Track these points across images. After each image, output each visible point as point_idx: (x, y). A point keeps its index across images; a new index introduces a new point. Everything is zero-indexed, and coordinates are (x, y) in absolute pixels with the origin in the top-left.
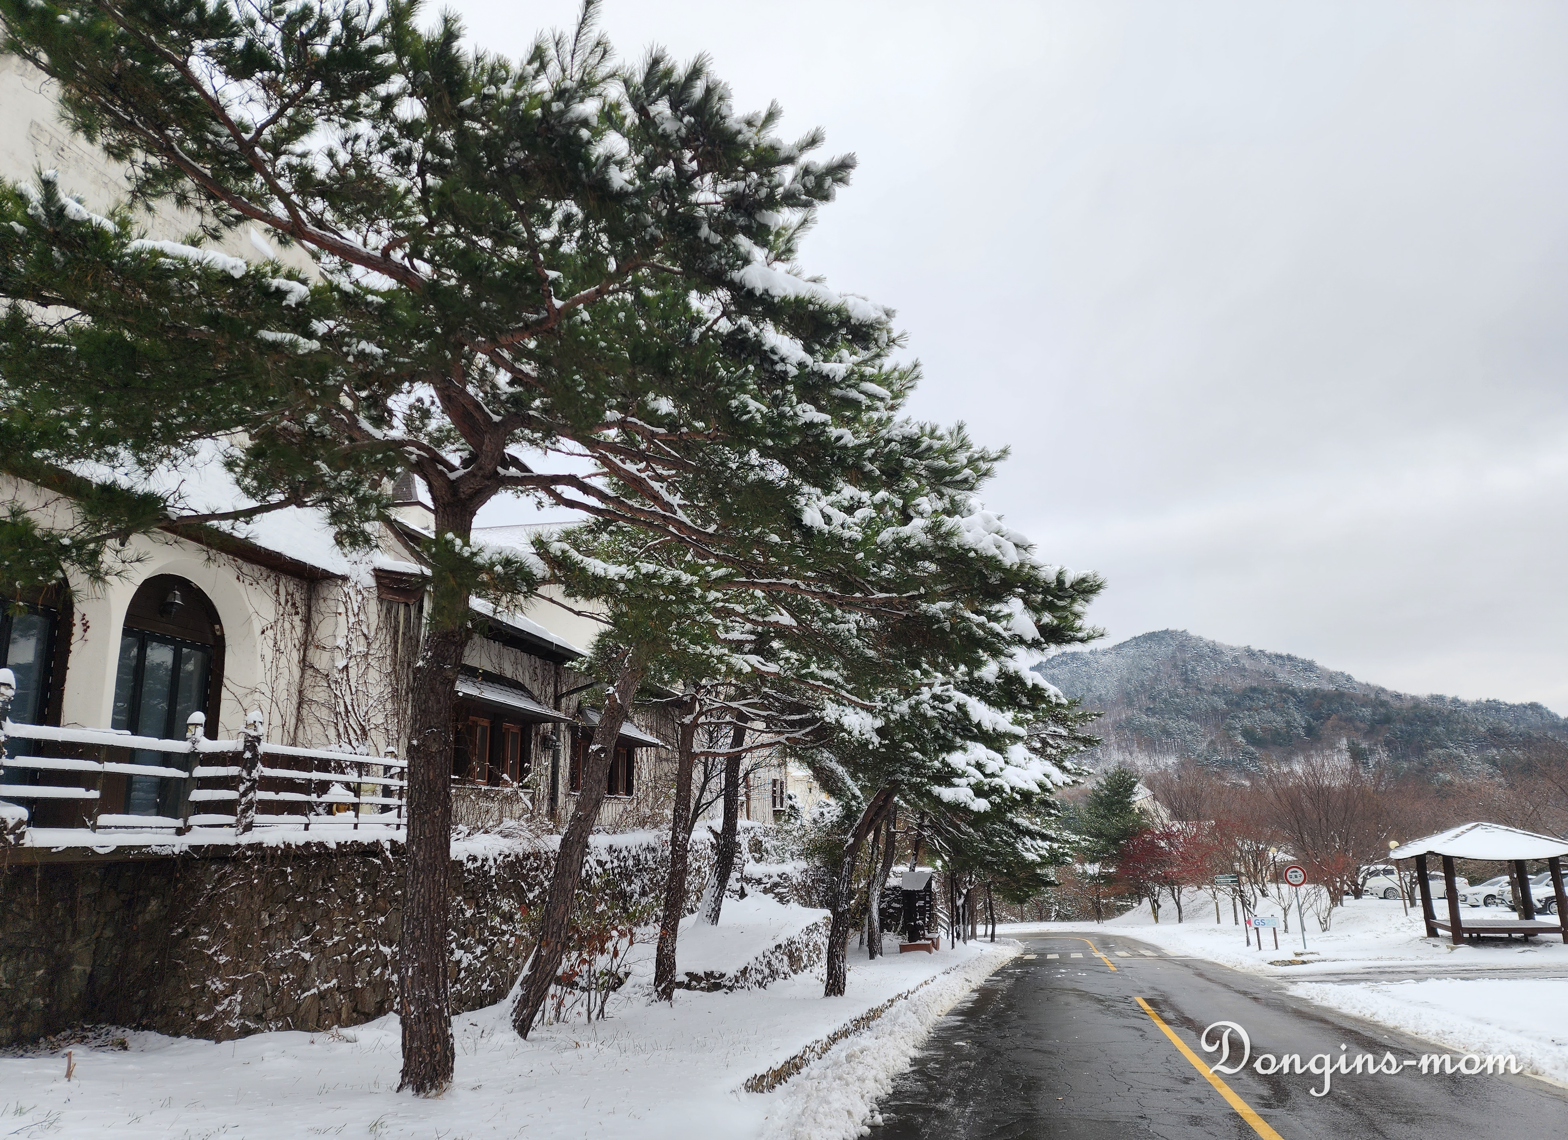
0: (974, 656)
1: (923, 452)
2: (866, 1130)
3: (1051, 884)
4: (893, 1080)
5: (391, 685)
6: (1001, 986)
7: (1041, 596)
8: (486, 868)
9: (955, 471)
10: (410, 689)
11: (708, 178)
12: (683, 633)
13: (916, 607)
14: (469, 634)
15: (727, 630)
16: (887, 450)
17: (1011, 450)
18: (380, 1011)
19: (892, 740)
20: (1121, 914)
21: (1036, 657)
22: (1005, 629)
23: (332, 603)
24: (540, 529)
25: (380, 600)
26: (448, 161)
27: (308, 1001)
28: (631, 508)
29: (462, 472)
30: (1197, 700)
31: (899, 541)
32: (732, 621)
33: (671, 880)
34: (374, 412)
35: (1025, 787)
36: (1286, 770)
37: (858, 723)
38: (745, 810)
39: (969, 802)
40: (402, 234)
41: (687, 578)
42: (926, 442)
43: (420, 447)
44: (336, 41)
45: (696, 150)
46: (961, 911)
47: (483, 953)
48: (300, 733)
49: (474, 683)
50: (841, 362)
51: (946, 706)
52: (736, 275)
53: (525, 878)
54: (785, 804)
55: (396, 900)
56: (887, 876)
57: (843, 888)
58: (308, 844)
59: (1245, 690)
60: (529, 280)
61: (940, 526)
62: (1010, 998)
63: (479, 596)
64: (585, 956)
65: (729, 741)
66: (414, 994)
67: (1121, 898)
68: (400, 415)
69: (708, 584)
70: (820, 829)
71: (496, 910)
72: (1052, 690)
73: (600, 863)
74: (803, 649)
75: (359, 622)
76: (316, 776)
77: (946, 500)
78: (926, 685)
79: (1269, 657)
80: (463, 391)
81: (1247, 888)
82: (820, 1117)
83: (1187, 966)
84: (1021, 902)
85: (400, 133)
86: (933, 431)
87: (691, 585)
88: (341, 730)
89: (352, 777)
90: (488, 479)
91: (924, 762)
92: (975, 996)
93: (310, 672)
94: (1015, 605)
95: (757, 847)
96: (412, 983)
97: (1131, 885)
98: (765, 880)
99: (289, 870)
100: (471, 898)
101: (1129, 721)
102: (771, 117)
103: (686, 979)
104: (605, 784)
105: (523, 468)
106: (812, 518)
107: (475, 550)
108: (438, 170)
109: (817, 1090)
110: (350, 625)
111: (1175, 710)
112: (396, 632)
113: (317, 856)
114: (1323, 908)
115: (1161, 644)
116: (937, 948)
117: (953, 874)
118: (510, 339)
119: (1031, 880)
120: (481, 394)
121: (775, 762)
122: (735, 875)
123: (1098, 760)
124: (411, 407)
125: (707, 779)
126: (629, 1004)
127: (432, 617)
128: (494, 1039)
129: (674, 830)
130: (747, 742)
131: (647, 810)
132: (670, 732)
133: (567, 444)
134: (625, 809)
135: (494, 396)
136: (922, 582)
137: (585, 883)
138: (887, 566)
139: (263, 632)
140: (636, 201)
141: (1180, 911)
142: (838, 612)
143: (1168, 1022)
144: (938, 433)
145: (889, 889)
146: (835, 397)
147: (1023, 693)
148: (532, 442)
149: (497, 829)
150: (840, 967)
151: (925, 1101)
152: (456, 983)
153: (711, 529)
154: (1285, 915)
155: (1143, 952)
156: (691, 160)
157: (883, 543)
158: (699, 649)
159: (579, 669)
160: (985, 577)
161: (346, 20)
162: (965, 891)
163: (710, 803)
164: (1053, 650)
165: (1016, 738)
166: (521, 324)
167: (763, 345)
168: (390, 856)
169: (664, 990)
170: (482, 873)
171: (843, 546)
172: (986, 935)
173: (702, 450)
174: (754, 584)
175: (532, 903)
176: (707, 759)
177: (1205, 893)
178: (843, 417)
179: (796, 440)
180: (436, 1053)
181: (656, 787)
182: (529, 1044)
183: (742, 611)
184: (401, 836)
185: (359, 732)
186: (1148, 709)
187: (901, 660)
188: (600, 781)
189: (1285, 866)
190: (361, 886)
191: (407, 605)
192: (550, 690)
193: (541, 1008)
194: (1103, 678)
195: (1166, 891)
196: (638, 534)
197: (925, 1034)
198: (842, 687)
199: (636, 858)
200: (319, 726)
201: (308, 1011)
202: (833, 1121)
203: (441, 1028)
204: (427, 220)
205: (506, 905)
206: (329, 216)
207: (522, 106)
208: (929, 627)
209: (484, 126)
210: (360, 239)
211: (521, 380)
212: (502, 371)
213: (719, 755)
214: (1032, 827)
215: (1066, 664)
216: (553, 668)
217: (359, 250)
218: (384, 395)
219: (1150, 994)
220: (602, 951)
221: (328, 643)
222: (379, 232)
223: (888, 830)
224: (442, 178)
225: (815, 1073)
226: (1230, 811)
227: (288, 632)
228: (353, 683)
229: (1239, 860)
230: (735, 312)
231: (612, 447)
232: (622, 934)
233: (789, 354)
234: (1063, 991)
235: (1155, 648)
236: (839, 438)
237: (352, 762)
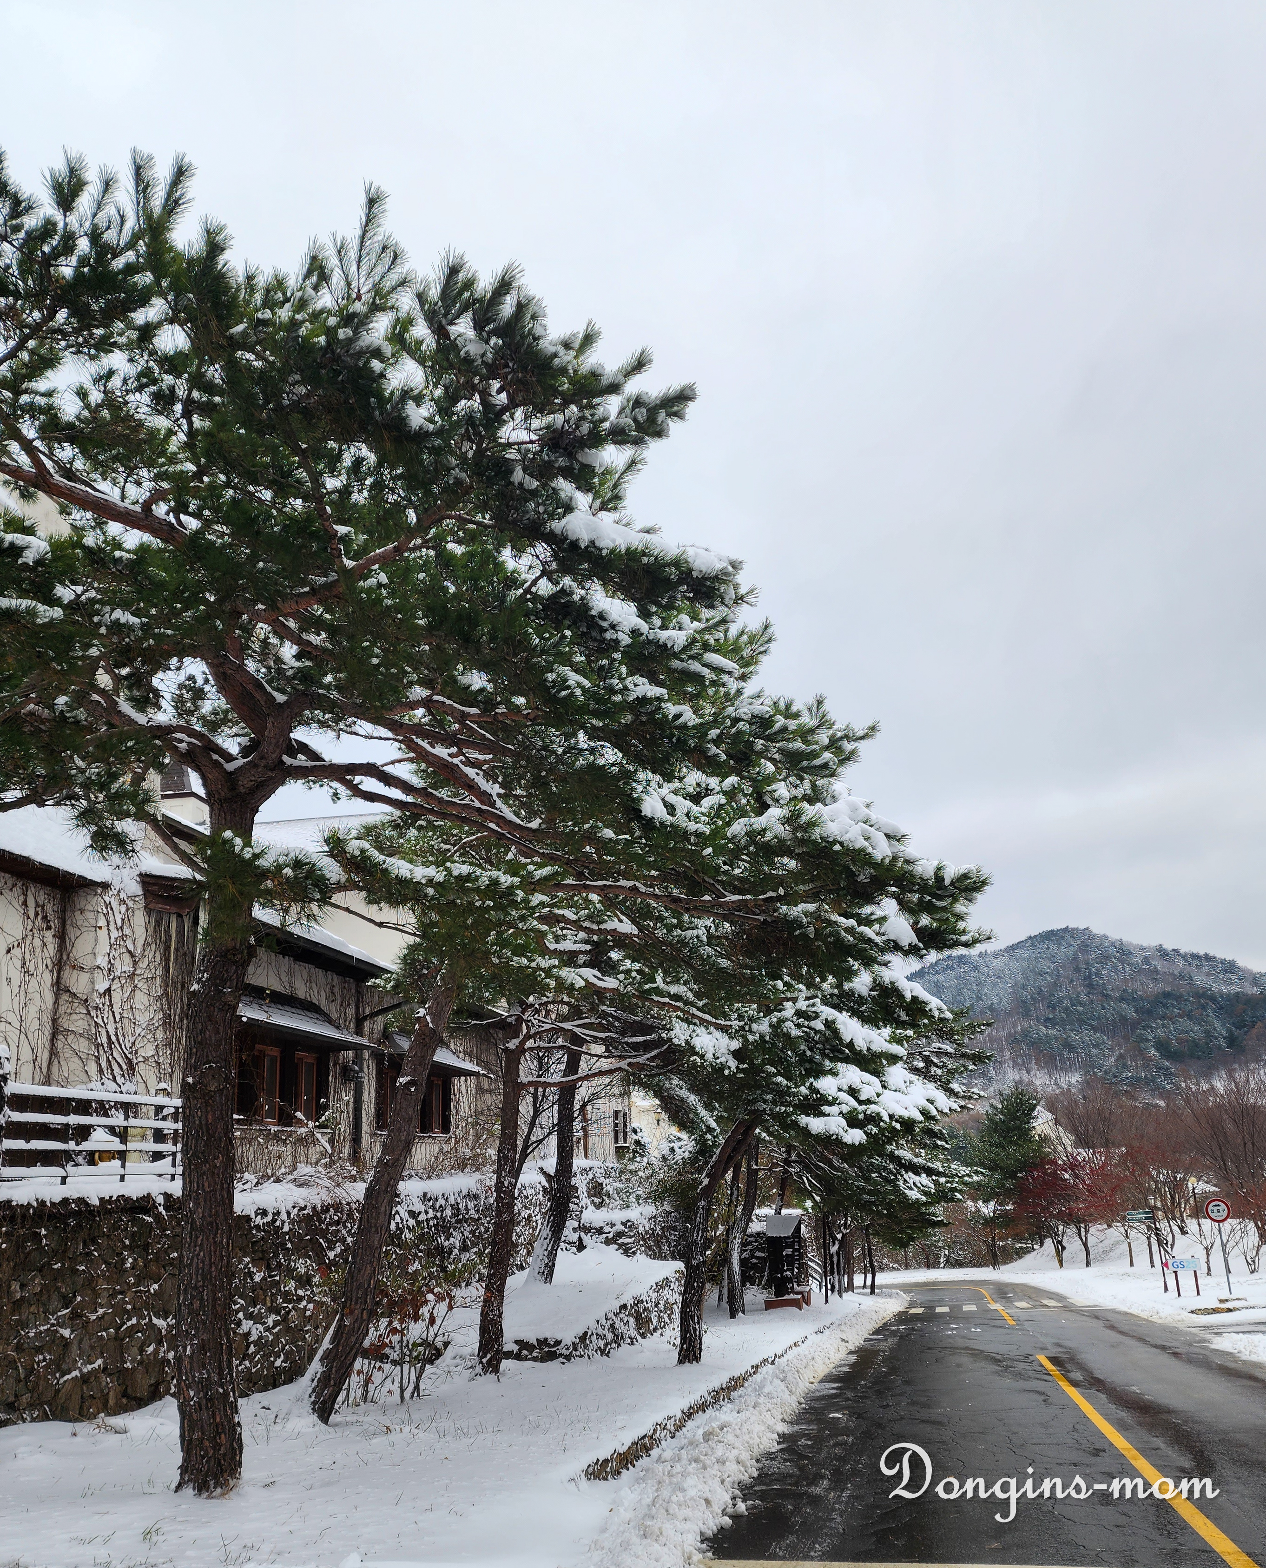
0: (844, 965)
1: (775, 733)
2: (727, 1521)
3: (940, 1224)
4: (758, 1461)
5: (162, 1009)
6: (883, 1346)
7: (917, 896)
8: (278, 1223)
9: (814, 755)
10: (184, 1015)
11: (519, 413)
12: (503, 943)
13: (775, 910)
14: (251, 952)
15: (557, 939)
16: (734, 730)
17: (880, 726)
18: (155, 1395)
19: (751, 1064)
20: (1020, 1257)
21: (914, 965)
22: (878, 934)
23: (90, 916)
24: (335, 824)
25: (148, 910)
26: (217, 399)
27: (68, 1386)
28: (440, 800)
29: (241, 762)
30: (1103, 1008)
31: (752, 834)
32: (562, 929)
33: (496, 1232)
34: (136, 693)
35: (906, 1114)
36: (1205, 1087)
37: (711, 1044)
38: (582, 1148)
39: (842, 1133)
40: (165, 485)
41: (506, 880)
42: (780, 721)
43: (192, 733)
44: (83, 261)
45: (504, 378)
46: (835, 1259)
47: (276, 1325)
48: (55, 1069)
49: (260, 1005)
50: (680, 629)
51: (813, 1024)
52: (556, 526)
53: (324, 1233)
54: (629, 1140)
55: (171, 1264)
56: (750, 1220)
57: (698, 1237)
58: (65, 1201)
59: (1157, 996)
60: (314, 536)
61: (799, 816)
62: (892, 1358)
63: (264, 906)
64: (396, 1324)
65: (563, 1067)
66: (194, 1376)
67: (1019, 1238)
68: (168, 696)
69: (531, 885)
70: (670, 1168)
71: (290, 1272)
72: (934, 1003)
73: (413, 1214)
74: (646, 959)
75: (123, 937)
76: (74, 1119)
77: (807, 784)
78: (788, 1000)
79: (1184, 957)
80: (242, 667)
81: (1163, 1225)
82: (673, 1508)
83: (1097, 1318)
84: (904, 1245)
85: (161, 367)
86: (788, 706)
87: (512, 887)
88: (104, 1064)
89: (118, 1119)
90: (272, 770)
91: (789, 1088)
92: (853, 1358)
93: (65, 997)
94: (888, 907)
95: (597, 1190)
96: (191, 1363)
97: (1031, 1224)
98: (607, 1229)
99: (43, 1232)
100: (261, 1259)
101: (1026, 1033)
102: (589, 339)
103: (515, 1348)
104: (416, 1122)
105: (314, 755)
106: (653, 808)
107: (257, 851)
108: (207, 409)
109: (670, 1475)
110: (112, 941)
111: (1078, 1020)
112: (167, 948)
113: (77, 1214)
114: (1251, 1246)
115: (1060, 944)
116: (808, 1303)
117: (826, 1217)
118: (294, 606)
119: (916, 1221)
120: (263, 670)
121: (616, 1091)
122: (571, 1224)
123: (990, 1079)
124: (181, 686)
125: (537, 1113)
126: (449, 1378)
127: (206, 933)
128: (290, 1426)
129: (498, 1172)
130: (583, 1068)
131: (467, 1151)
132: (493, 1059)
133: (365, 727)
134: (441, 1150)
135: (278, 672)
136: (780, 881)
137: (395, 1238)
138: (741, 863)
139: (9, 951)
140: (438, 442)
141: (1088, 1253)
142: (686, 917)
143: (1075, 1384)
144: (794, 709)
145: (751, 1236)
146: (675, 670)
147: (901, 1007)
148: (323, 724)
149: (291, 1177)
150: (695, 1330)
151: (796, 1484)
152: (244, 1359)
153: (535, 824)
154: (1208, 1255)
155: (1045, 1302)
156: (499, 392)
157: (734, 837)
158: (524, 961)
159: (384, 987)
160: (852, 875)
161: (95, 236)
162: (839, 1236)
163: (541, 1141)
164: (933, 956)
165: (894, 1059)
166: (306, 589)
167: (590, 609)
168: (164, 1213)
169: (489, 1362)
170: (272, 1229)
171: (689, 841)
172: (865, 1286)
173: (520, 733)
174: (586, 887)
175: (333, 1263)
176: (536, 1090)
177: (1115, 1232)
178: (686, 693)
179: (627, 718)
180: (220, 1445)
181: (477, 1123)
182: (331, 1430)
183: (574, 917)
184: (176, 1188)
185: (124, 1067)
186: (1048, 1019)
187: (760, 970)
188: (410, 1119)
189: (1207, 1198)
190: (130, 1248)
191: (179, 916)
192: (351, 1011)
193: (346, 1386)
194: (995, 985)
195: (1071, 1231)
196: (451, 828)
197: (795, 1405)
198: (692, 1004)
199: (455, 1207)
200: (77, 1060)
201: (69, 1398)
202: (688, 1512)
203: (226, 1415)
204: (194, 469)
205: (301, 1266)
206: (79, 464)
207: (303, 331)
208: (790, 933)
209: (259, 357)
210: (117, 492)
211: (309, 652)
212: (288, 644)
213: (550, 1085)
214: (915, 1160)
215: (952, 968)
216: (353, 986)
217: (115, 504)
218: (148, 673)
219: (1054, 1352)
220: (416, 1318)
221: (87, 962)
222: (138, 483)
223: (749, 1167)
224: (212, 420)
225: (668, 1455)
226: (1142, 1137)
227: (38, 950)
228: (117, 1009)
229: (1154, 1193)
230: (557, 571)
231: (418, 729)
232: (440, 1298)
233: (620, 620)
234: (954, 1349)
235: (1054, 948)
236: (678, 716)
237: (116, 1103)
